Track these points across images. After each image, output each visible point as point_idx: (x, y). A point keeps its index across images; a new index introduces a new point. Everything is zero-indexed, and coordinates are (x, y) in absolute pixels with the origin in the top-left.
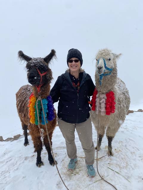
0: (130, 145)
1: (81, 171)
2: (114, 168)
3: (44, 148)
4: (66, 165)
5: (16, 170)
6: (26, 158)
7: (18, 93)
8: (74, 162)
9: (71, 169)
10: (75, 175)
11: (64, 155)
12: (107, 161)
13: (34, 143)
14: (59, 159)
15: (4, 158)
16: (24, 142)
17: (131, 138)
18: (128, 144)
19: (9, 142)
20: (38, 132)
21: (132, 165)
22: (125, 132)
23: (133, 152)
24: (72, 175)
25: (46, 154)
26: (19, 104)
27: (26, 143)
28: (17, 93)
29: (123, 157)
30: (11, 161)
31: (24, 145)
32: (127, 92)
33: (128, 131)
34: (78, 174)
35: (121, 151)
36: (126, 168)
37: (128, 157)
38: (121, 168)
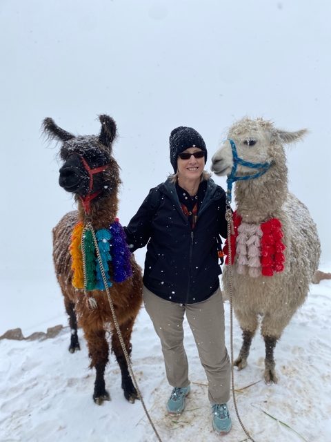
0: (320, 358)
1: (198, 419)
2: (278, 412)
3: (112, 357)
4: (163, 402)
5: (45, 410)
6: (71, 383)
7: (57, 228)
8: (181, 395)
9: (173, 413)
10: (182, 426)
11: (159, 376)
12: (261, 394)
13: (89, 345)
14: (147, 386)
15: (21, 381)
16: (68, 342)
17: (323, 341)
18: (314, 355)
19: (36, 342)
20: (97, 320)
21: (322, 407)
22: (309, 325)
23: (327, 374)
24: (176, 426)
25: (117, 373)
26: (59, 253)
27: (75, 345)
28: (55, 229)
29: (301, 385)
30: (36, 389)
31: (69, 350)
32: (313, 228)
33: (316, 323)
34: (190, 426)
35: (298, 372)
36: (307, 415)
37: (313, 388)
38: (296, 413)
